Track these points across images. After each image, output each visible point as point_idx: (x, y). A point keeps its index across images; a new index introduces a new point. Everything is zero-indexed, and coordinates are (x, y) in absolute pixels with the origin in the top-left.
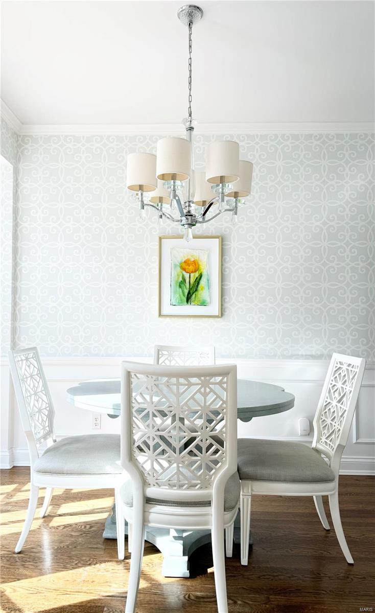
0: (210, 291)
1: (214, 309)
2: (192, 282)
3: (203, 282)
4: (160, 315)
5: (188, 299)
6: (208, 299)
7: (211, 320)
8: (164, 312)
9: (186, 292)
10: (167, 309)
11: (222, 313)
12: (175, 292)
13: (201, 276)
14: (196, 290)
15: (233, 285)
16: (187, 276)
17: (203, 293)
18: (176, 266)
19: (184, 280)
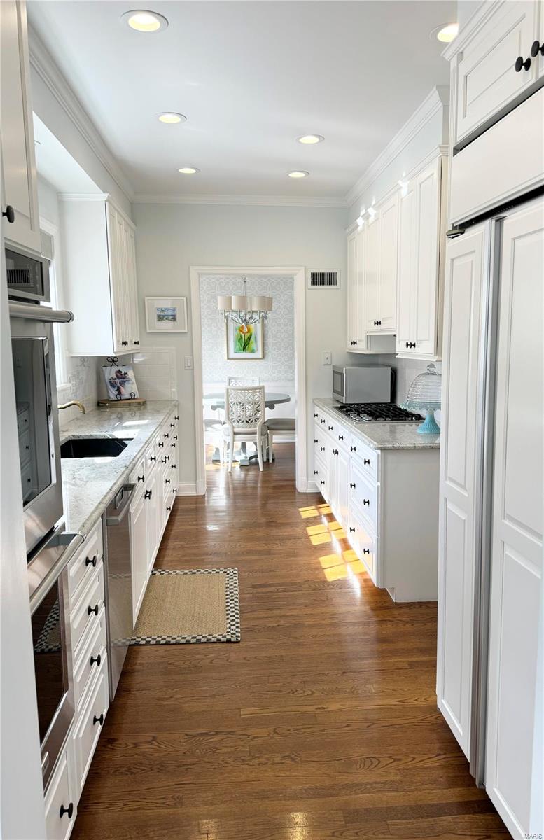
0: (257, 344)
1: (259, 354)
2: (246, 339)
3: (252, 339)
4: (228, 359)
5: (244, 349)
6: (255, 349)
7: (258, 361)
8: (230, 357)
9: (243, 345)
10: (232, 355)
11: (264, 357)
12: (236, 345)
13: (251, 335)
14: (249, 344)
15: (269, 340)
16: (243, 335)
17: (252, 345)
18: (236, 329)
19: (241, 338)
